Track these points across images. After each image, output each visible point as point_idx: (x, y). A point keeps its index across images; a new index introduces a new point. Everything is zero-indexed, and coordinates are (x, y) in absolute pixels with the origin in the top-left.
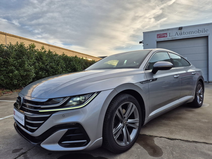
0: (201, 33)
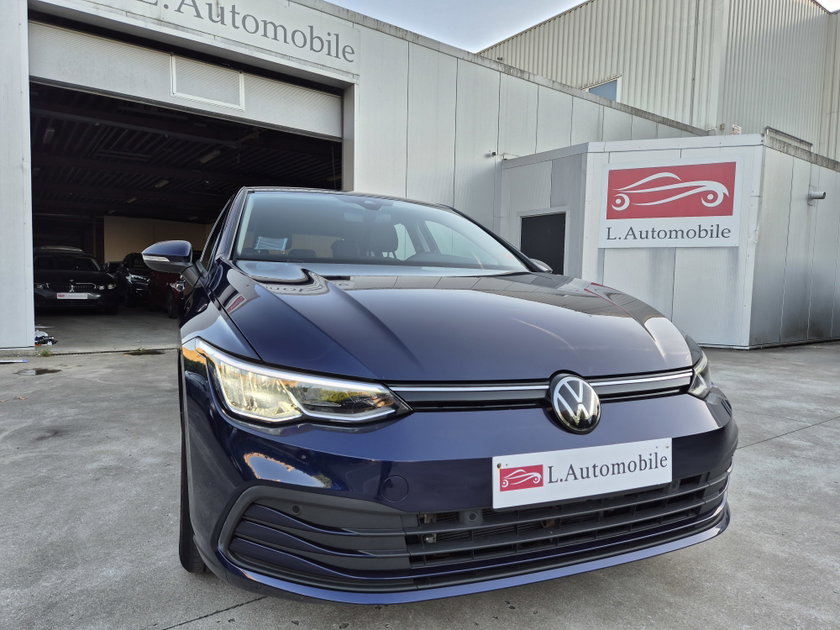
0: (322, 57)
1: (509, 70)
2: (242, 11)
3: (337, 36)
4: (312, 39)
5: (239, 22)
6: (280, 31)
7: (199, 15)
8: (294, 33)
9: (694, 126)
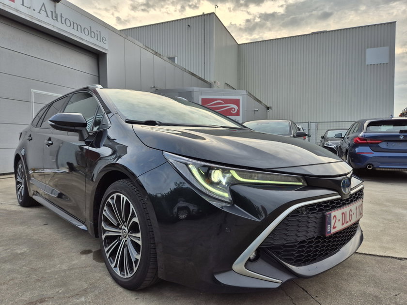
0: (94, 41)
1: (156, 53)
2: (65, 16)
3: (100, 32)
4: (91, 32)
5: (63, 22)
6: (79, 27)
7: (47, 16)
8: (85, 28)
9: (206, 79)
